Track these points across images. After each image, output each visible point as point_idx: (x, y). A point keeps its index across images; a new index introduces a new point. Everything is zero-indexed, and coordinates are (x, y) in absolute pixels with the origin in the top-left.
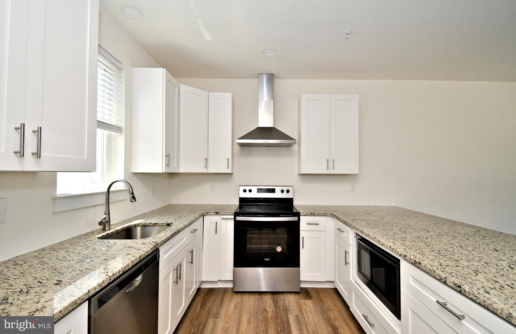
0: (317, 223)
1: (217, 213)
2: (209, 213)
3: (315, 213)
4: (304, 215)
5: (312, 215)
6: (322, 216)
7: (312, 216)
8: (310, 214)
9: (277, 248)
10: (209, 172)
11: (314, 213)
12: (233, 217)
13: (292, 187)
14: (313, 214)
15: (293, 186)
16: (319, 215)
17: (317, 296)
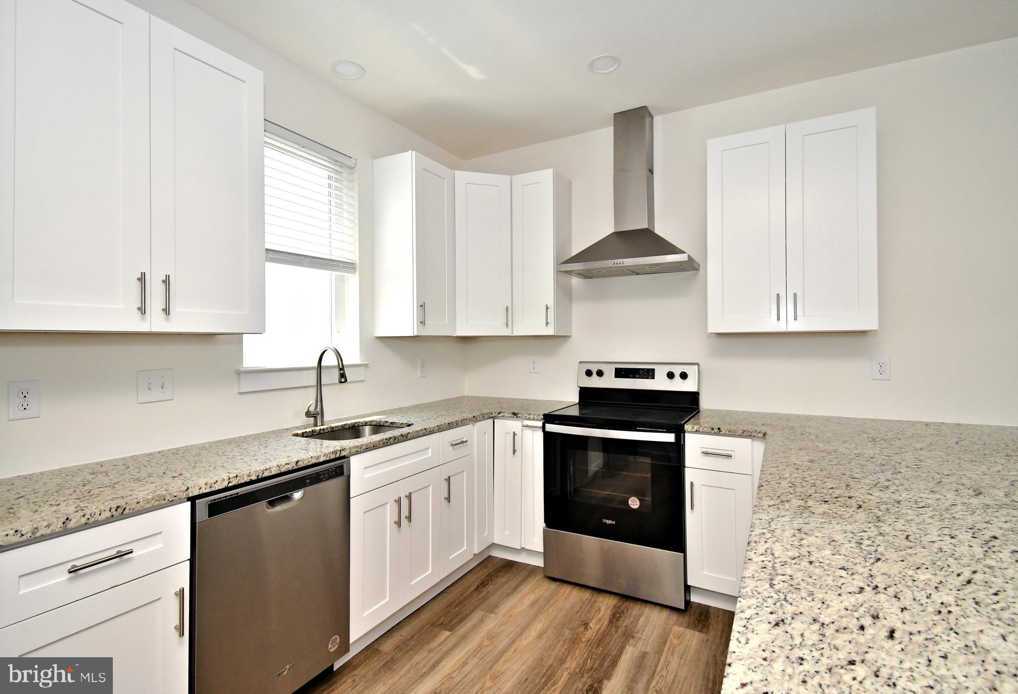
0: (730, 453)
1: (514, 414)
2: (501, 415)
3: (721, 429)
4: (694, 430)
5: (713, 432)
6: (740, 436)
7: (715, 434)
8: (710, 430)
9: (630, 499)
10: (515, 334)
11: (719, 429)
12: (540, 424)
13: (697, 367)
14: (716, 430)
15: (698, 364)
16: (732, 434)
17: (723, 630)
